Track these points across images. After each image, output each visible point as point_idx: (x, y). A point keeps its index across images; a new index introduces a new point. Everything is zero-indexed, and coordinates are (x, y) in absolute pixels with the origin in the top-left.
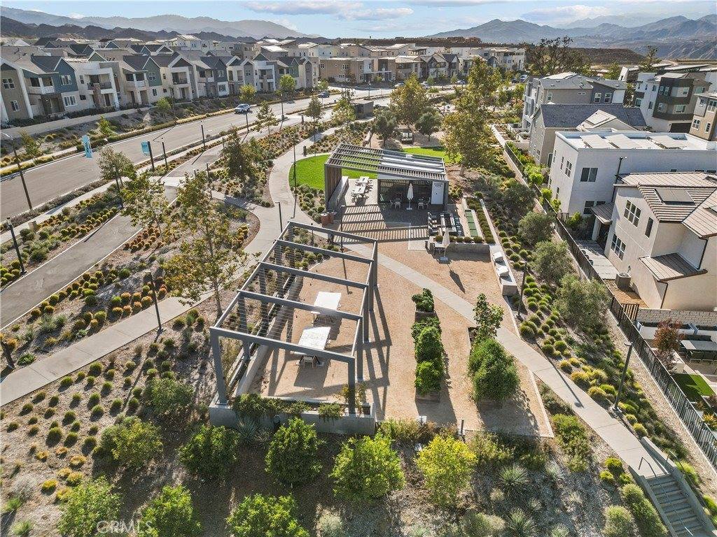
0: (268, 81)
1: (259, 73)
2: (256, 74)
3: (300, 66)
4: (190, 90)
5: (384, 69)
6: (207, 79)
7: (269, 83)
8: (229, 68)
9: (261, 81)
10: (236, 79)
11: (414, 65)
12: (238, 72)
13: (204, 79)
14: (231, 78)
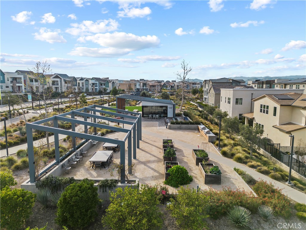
0: (96, 88)
1: (91, 85)
2: (90, 85)
3: (109, 84)
4: (60, 88)
5: (145, 87)
6: (68, 85)
7: (96, 89)
8: (78, 82)
9: (92, 88)
10: (81, 85)
12: (82, 83)
13: (66, 85)
14: (79, 85)
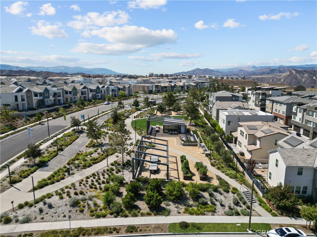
1: (111, 91)
3: (126, 88)
5: (157, 88)
6: (93, 93)
7: (115, 94)
8: (101, 89)
11: (168, 87)
12: (104, 90)
14: (101, 92)
